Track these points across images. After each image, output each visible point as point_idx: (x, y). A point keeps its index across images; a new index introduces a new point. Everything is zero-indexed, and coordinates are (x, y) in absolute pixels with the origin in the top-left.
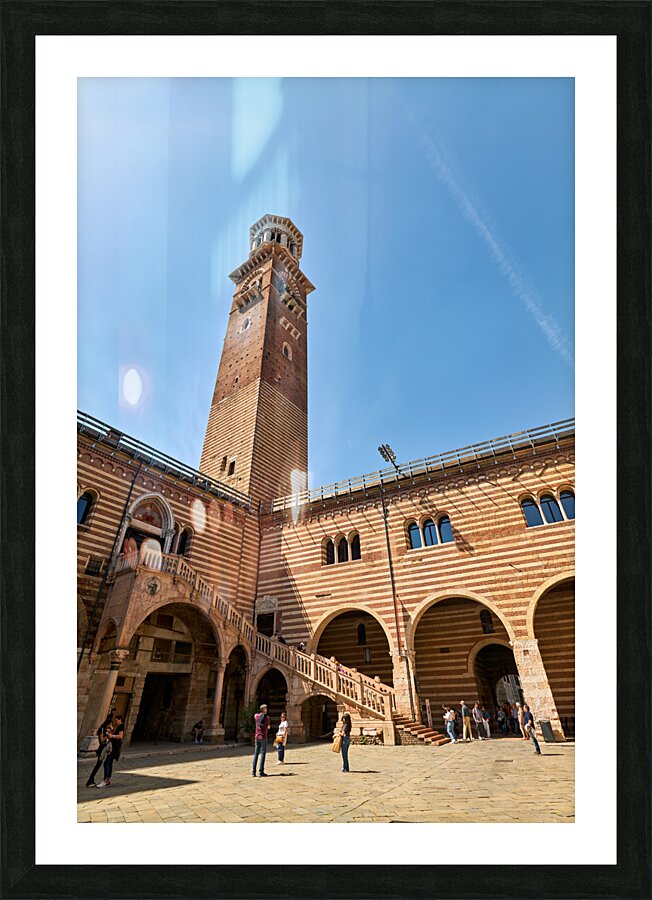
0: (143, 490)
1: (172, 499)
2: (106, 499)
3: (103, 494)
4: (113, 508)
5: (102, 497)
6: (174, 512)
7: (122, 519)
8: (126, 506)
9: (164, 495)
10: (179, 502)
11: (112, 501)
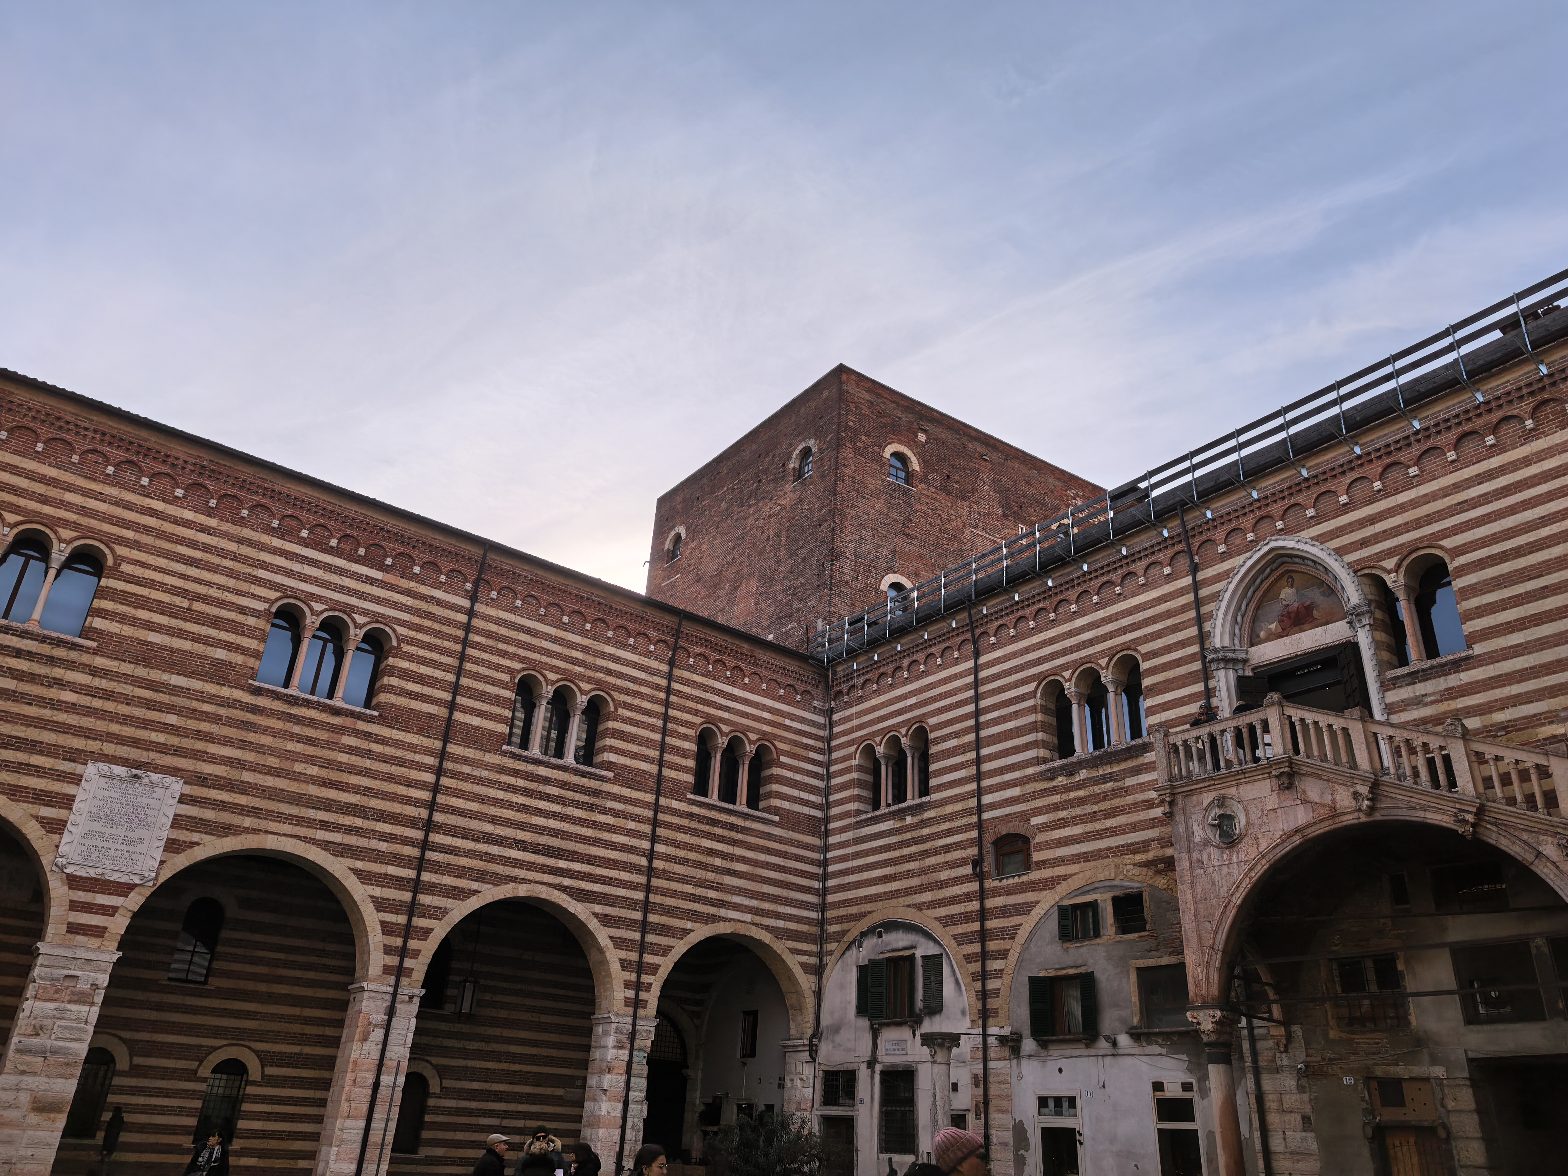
0: (1226, 566)
1: (1318, 519)
2: (1154, 654)
3: (1144, 648)
4: (1178, 663)
5: (1147, 656)
6: (1340, 552)
7: (1206, 675)
8: (1202, 637)
9: (1286, 532)
10: (1346, 508)
11: (1168, 649)
